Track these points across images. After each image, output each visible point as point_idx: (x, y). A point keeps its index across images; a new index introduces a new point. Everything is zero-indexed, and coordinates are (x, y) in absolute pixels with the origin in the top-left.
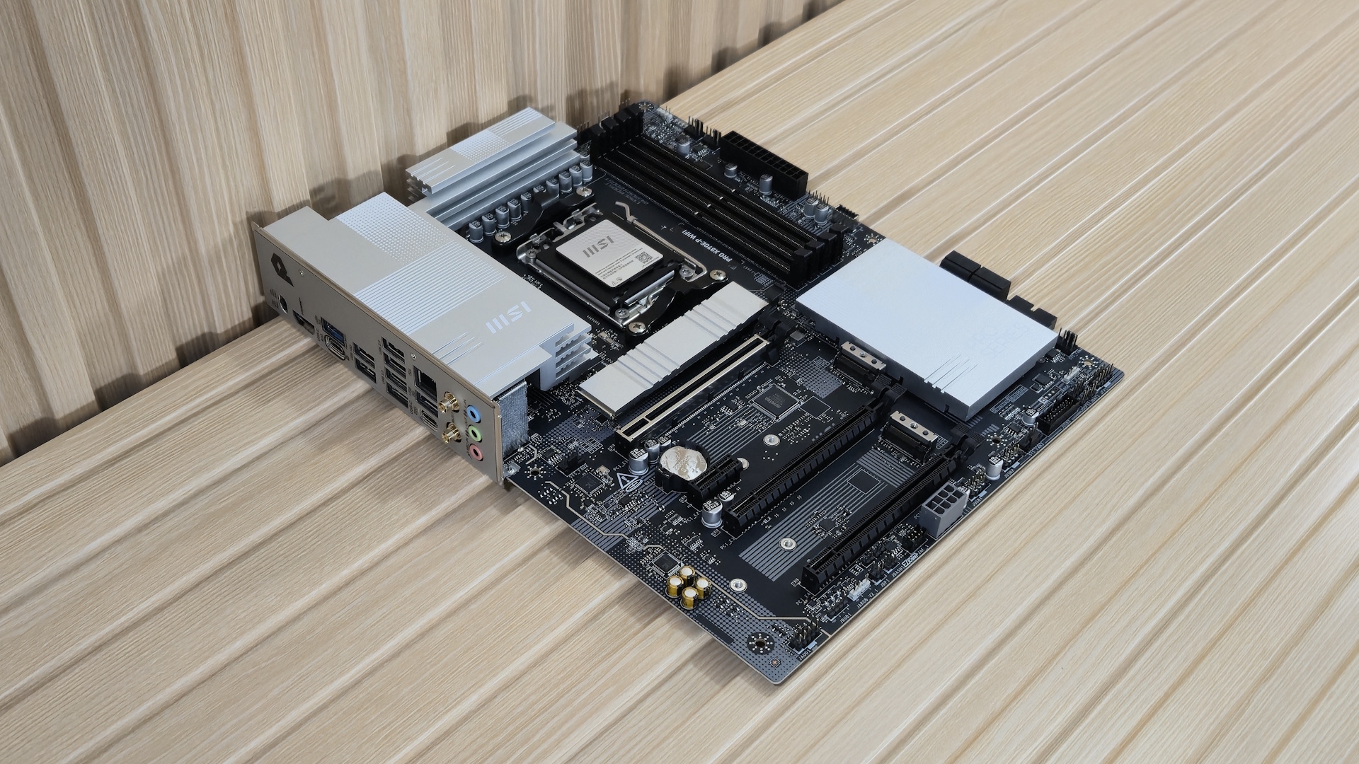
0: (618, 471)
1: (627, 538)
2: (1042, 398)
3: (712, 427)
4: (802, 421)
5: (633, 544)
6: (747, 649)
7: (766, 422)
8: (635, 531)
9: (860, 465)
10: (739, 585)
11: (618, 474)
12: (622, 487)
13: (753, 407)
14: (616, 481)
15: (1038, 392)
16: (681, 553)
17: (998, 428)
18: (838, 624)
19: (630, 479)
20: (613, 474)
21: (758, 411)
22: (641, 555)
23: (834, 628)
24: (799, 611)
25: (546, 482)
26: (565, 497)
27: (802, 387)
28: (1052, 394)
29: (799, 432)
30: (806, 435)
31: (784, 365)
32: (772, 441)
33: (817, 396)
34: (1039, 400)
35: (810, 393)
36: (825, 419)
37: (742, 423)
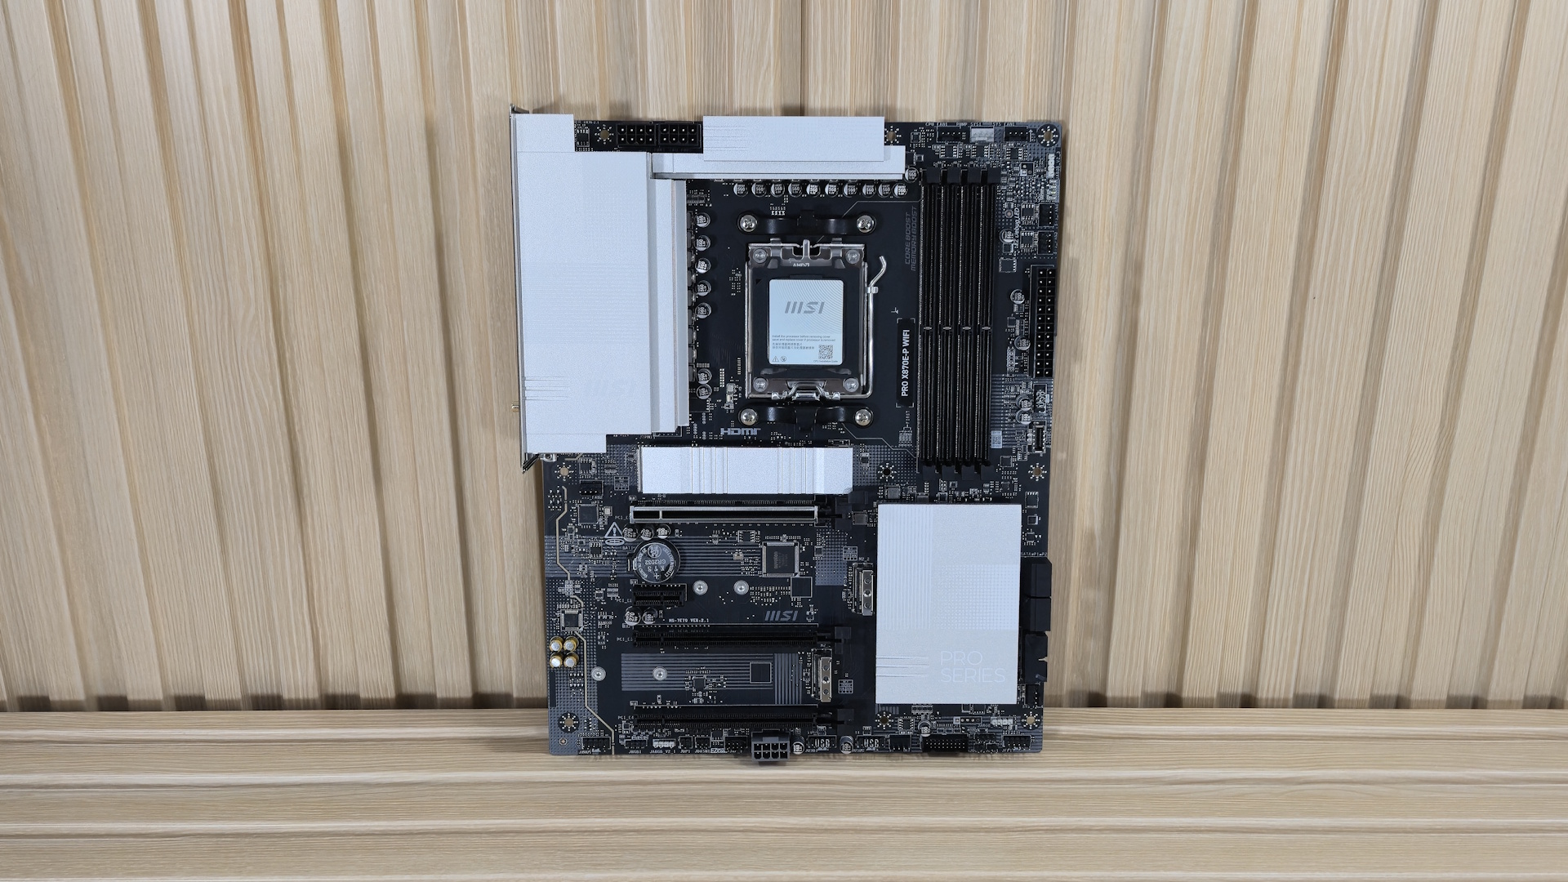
0: (617, 521)
1: (569, 579)
2: (959, 718)
3: (716, 542)
4: (779, 591)
5: (568, 588)
6: (556, 719)
7: (756, 569)
8: (579, 578)
9: (774, 659)
10: (599, 674)
11: (614, 523)
12: (606, 537)
13: (761, 549)
14: (607, 528)
15: (963, 711)
16: (589, 620)
17: (898, 713)
18: (626, 752)
19: (618, 534)
20: (611, 520)
21: (761, 556)
22: (564, 599)
23: (621, 751)
24: (614, 722)
25: (563, 487)
26: (563, 510)
27: (813, 563)
28: (970, 722)
29: (766, 597)
30: (769, 603)
31: (825, 532)
32: (741, 588)
33: (814, 580)
34: (955, 718)
35: (812, 573)
36: (795, 603)
37: (738, 556)
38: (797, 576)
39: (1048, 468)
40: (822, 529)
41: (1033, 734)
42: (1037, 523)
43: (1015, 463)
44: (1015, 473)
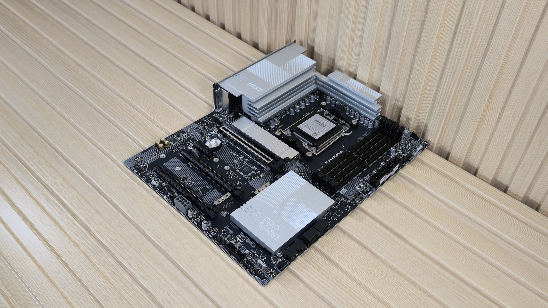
1: (186, 133)
3: (234, 154)
5: (183, 135)
6: (137, 157)
7: (236, 167)
8: (189, 135)
9: (213, 190)
10: (163, 156)
12: (208, 133)
13: (244, 164)
18: (142, 178)
21: (242, 166)
22: (179, 136)
23: (141, 176)
24: (150, 169)
25: (212, 118)
26: (206, 121)
27: (254, 178)
28: (251, 256)
29: (231, 175)
30: (229, 177)
31: (267, 174)
32: (227, 168)
33: (250, 182)
34: (247, 250)
35: (251, 180)
36: (237, 183)
37: (236, 161)
38: (246, 177)
39: (352, 210)
40: (267, 173)
41: (268, 278)
42: (334, 220)
43: (343, 200)
44: (340, 203)
